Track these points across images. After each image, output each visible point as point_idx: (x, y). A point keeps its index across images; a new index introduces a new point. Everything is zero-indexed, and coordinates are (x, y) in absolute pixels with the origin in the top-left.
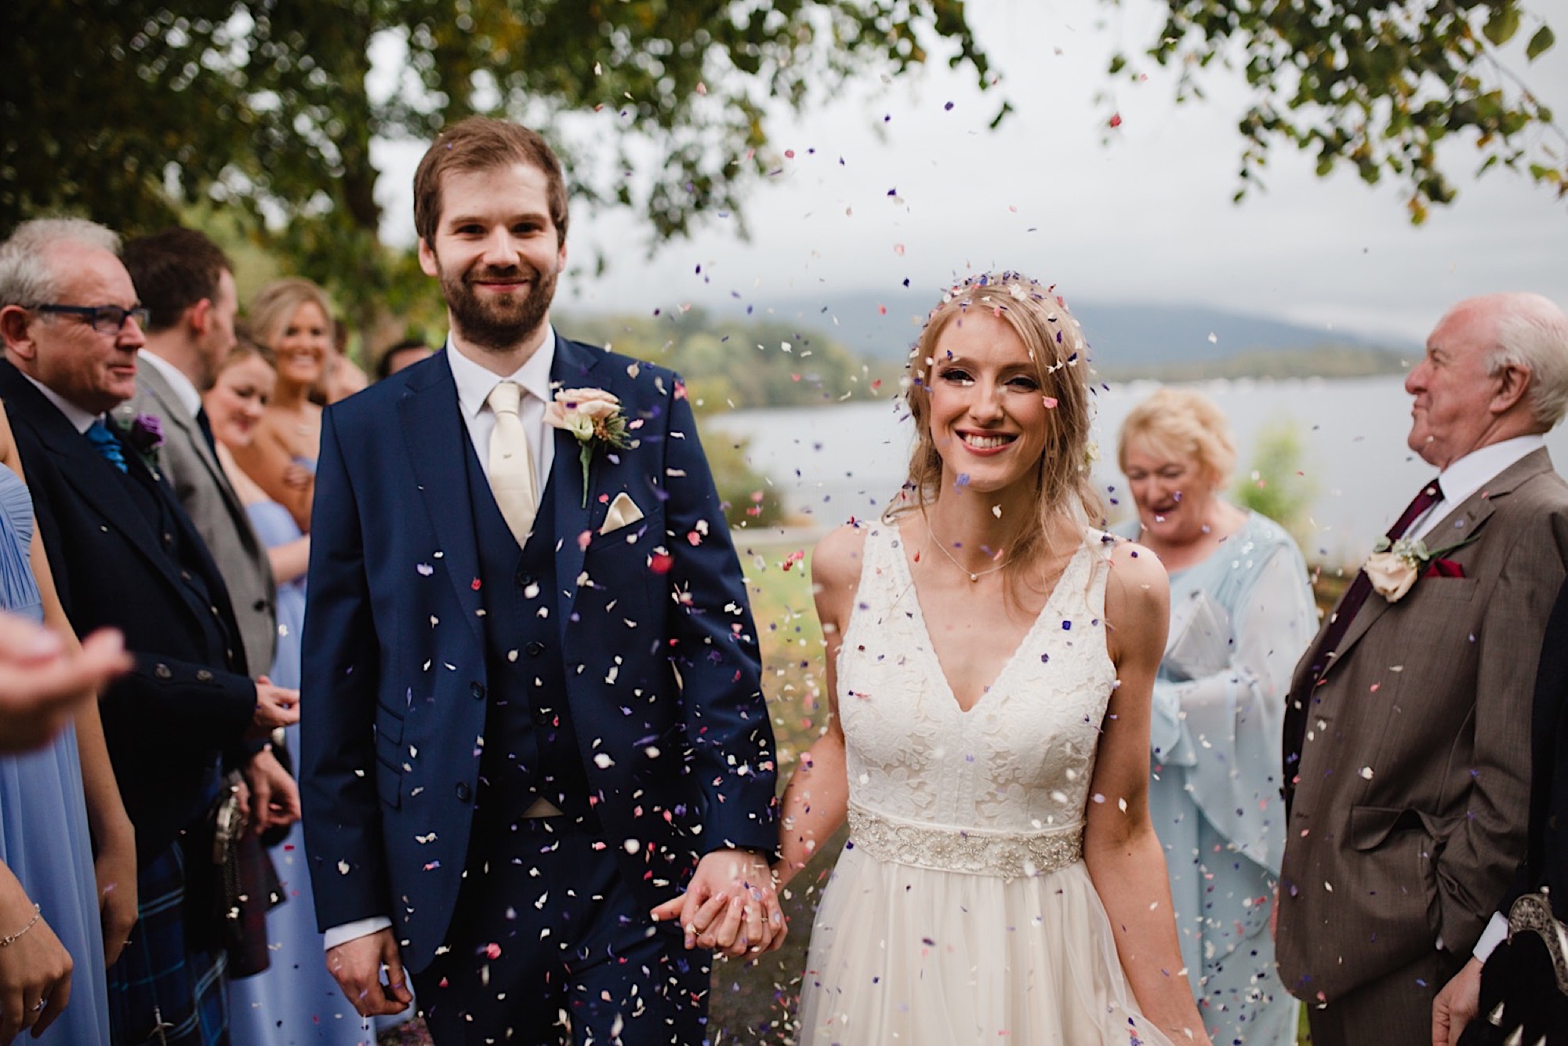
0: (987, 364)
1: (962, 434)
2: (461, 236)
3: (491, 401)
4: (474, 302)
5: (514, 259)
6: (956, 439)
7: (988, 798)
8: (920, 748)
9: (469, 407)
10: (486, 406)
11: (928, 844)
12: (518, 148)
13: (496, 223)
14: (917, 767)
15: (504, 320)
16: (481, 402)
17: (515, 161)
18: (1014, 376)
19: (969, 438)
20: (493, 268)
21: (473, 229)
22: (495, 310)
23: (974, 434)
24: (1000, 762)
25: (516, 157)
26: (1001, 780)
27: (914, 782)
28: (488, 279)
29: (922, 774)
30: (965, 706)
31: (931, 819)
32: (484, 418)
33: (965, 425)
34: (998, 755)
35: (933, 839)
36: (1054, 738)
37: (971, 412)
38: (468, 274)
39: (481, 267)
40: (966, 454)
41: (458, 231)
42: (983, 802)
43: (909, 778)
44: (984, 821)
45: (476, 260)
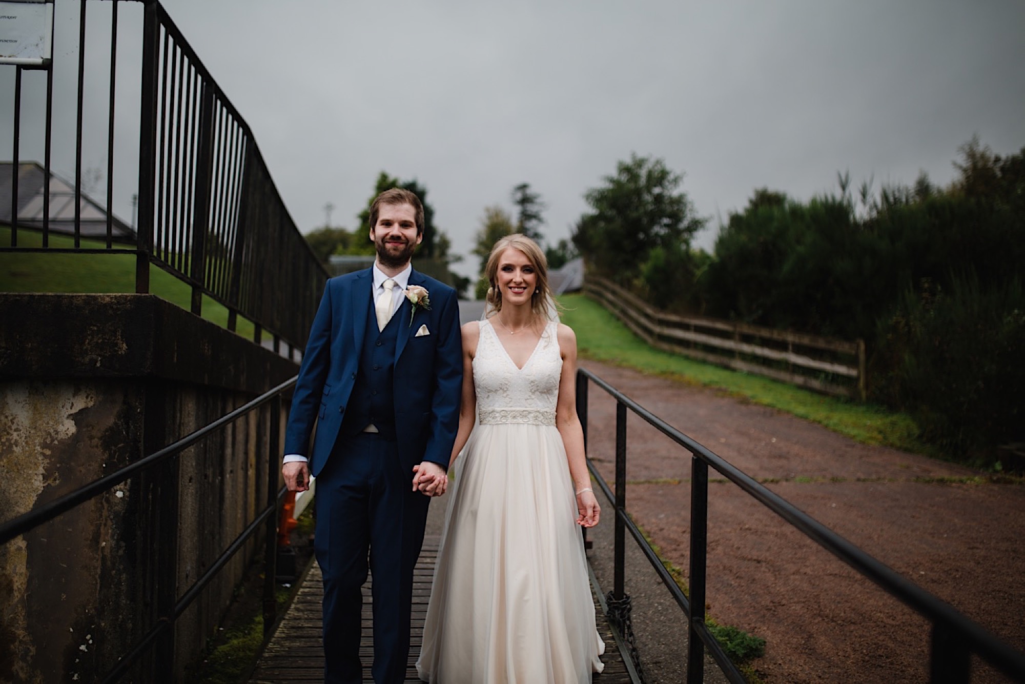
0: (518, 265)
1: (511, 288)
2: (383, 226)
3: (384, 285)
4: (384, 248)
5: (401, 234)
6: (509, 290)
7: (529, 398)
8: (507, 383)
9: (376, 285)
10: (382, 286)
11: (510, 415)
12: (407, 200)
13: (395, 222)
14: (505, 389)
15: (394, 255)
16: (380, 284)
17: (405, 203)
18: (526, 269)
19: (513, 289)
20: (392, 237)
21: (388, 223)
22: (392, 251)
23: (514, 287)
24: (532, 384)
25: (405, 201)
26: (533, 391)
27: (505, 395)
28: (390, 241)
29: (507, 392)
30: (520, 368)
31: (511, 407)
32: (381, 290)
33: (512, 285)
34: (532, 382)
35: (512, 413)
36: (549, 375)
37: (514, 280)
38: (384, 239)
39: (388, 237)
40: (513, 294)
41: (382, 224)
42: (528, 399)
43: (503, 393)
44: (528, 406)
45: (387, 235)
